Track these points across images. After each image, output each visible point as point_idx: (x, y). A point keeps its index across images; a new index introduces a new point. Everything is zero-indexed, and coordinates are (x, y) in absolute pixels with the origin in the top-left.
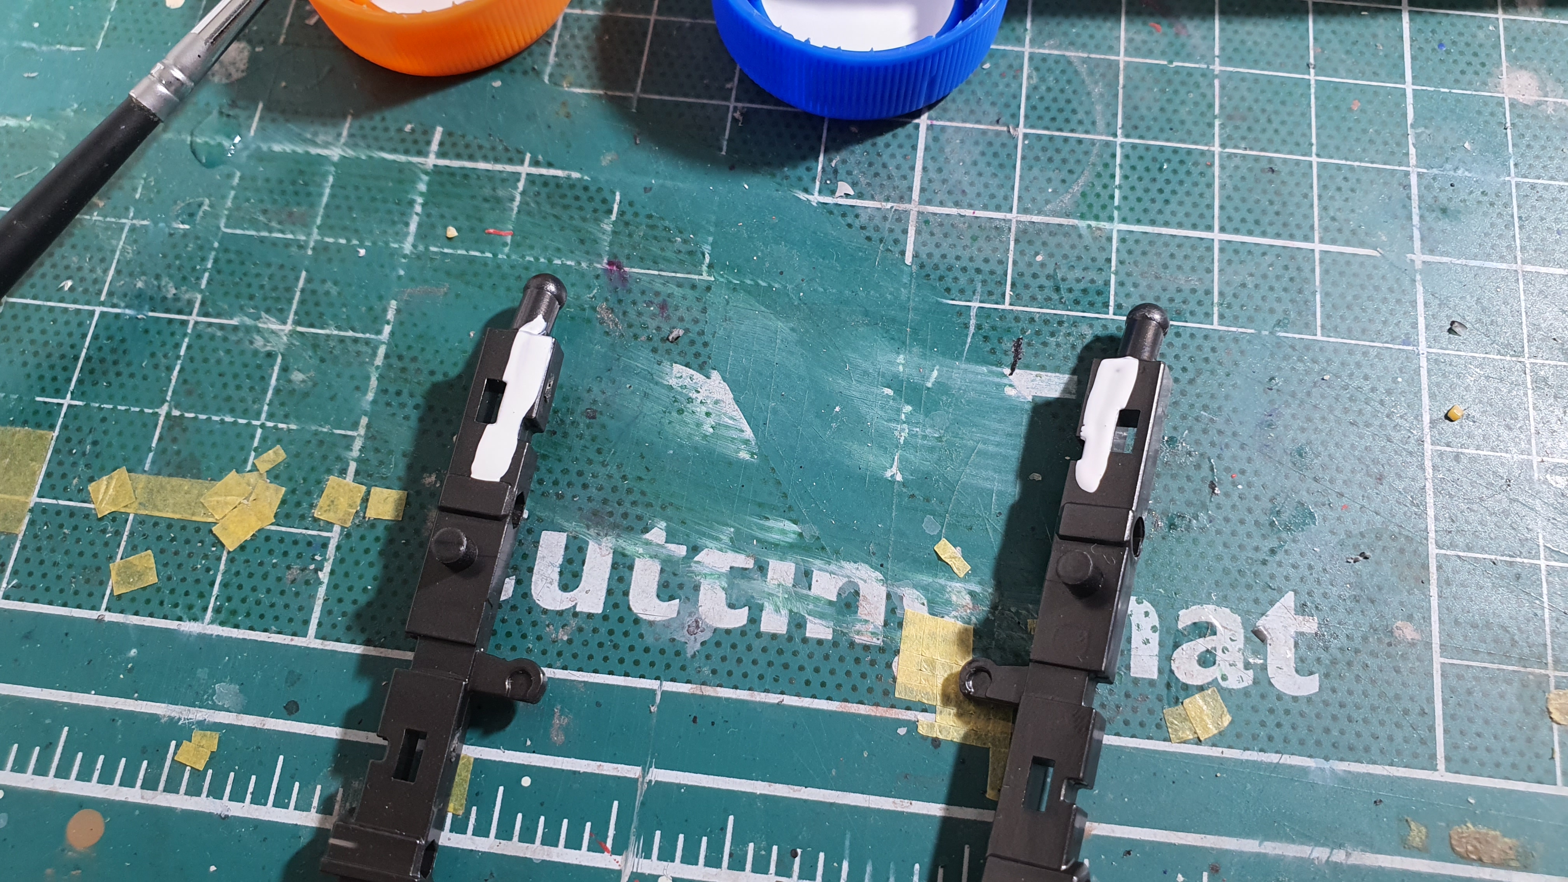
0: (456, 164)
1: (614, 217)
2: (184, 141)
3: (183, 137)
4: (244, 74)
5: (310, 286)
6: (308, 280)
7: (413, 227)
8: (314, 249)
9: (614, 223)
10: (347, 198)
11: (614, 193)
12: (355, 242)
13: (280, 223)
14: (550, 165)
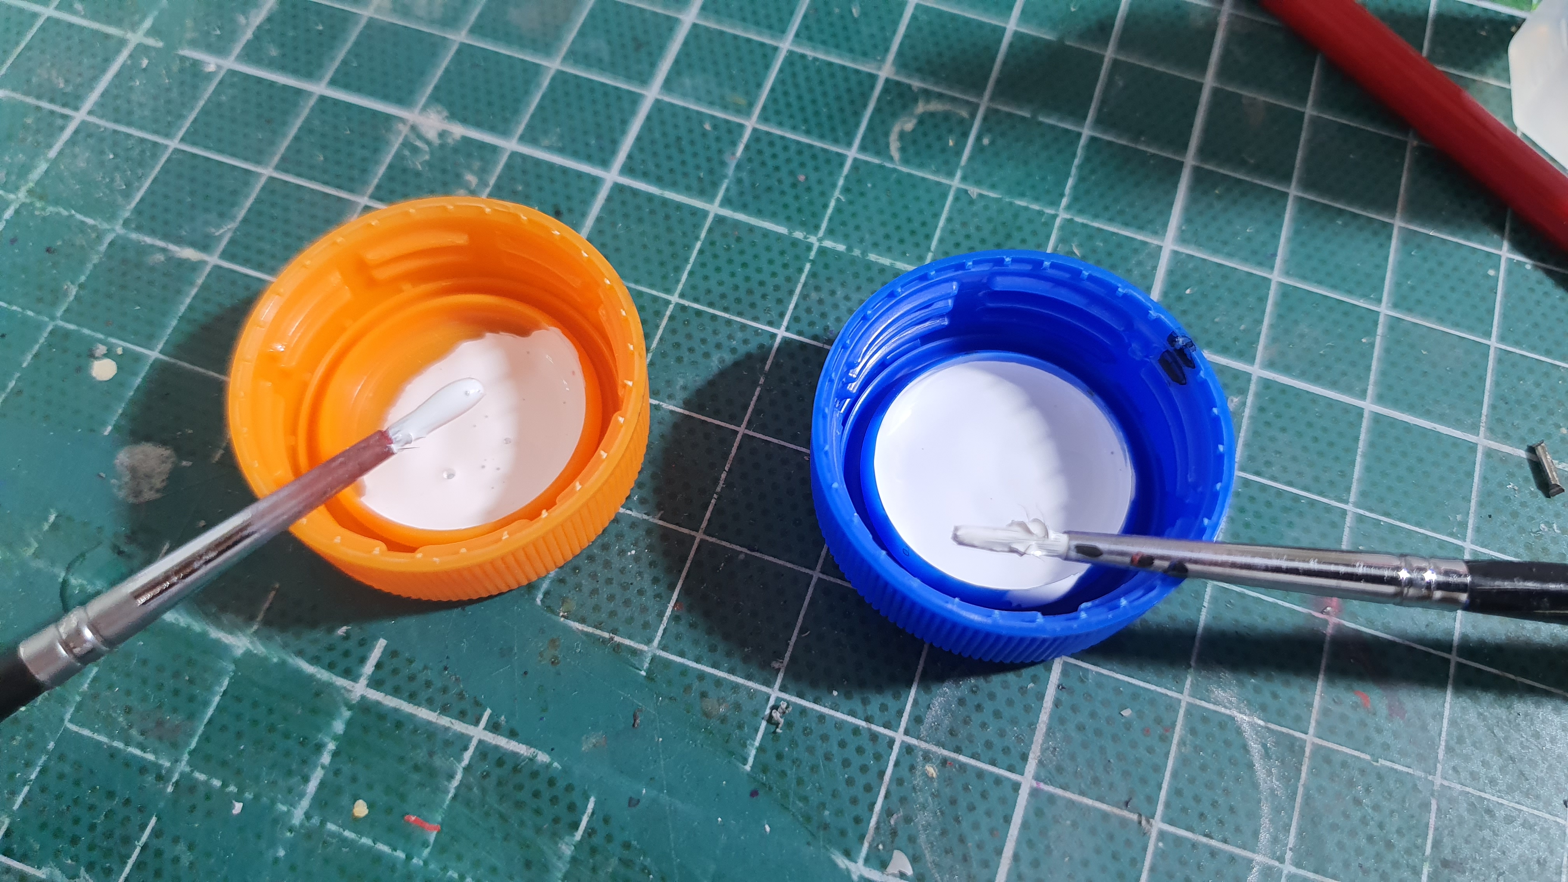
0: (391, 702)
1: (578, 835)
2: (55, 576)
3: (56, 570)
4: (158, 496)
5: (157, 843)
6: (157, 833)
7: (312, 786)
8: (177, 784)
9: (578, 846)
10: (239, 717)
11: (587, 799)
12: (232, 789)
13: (142, 733)
14: (512, 734)
